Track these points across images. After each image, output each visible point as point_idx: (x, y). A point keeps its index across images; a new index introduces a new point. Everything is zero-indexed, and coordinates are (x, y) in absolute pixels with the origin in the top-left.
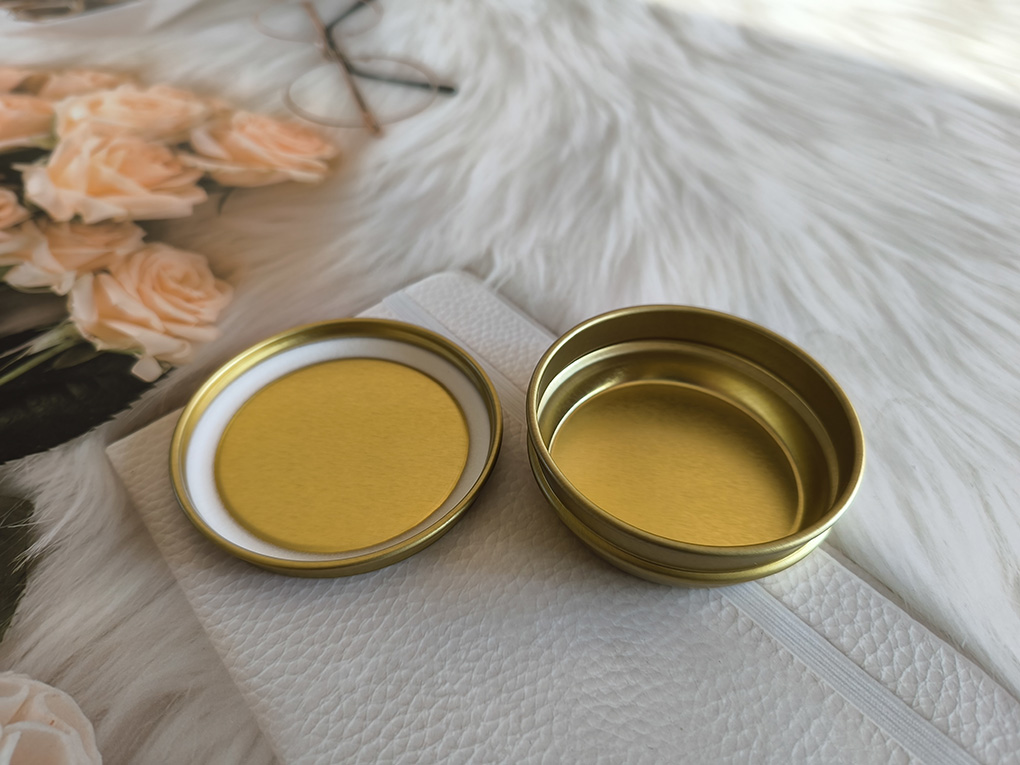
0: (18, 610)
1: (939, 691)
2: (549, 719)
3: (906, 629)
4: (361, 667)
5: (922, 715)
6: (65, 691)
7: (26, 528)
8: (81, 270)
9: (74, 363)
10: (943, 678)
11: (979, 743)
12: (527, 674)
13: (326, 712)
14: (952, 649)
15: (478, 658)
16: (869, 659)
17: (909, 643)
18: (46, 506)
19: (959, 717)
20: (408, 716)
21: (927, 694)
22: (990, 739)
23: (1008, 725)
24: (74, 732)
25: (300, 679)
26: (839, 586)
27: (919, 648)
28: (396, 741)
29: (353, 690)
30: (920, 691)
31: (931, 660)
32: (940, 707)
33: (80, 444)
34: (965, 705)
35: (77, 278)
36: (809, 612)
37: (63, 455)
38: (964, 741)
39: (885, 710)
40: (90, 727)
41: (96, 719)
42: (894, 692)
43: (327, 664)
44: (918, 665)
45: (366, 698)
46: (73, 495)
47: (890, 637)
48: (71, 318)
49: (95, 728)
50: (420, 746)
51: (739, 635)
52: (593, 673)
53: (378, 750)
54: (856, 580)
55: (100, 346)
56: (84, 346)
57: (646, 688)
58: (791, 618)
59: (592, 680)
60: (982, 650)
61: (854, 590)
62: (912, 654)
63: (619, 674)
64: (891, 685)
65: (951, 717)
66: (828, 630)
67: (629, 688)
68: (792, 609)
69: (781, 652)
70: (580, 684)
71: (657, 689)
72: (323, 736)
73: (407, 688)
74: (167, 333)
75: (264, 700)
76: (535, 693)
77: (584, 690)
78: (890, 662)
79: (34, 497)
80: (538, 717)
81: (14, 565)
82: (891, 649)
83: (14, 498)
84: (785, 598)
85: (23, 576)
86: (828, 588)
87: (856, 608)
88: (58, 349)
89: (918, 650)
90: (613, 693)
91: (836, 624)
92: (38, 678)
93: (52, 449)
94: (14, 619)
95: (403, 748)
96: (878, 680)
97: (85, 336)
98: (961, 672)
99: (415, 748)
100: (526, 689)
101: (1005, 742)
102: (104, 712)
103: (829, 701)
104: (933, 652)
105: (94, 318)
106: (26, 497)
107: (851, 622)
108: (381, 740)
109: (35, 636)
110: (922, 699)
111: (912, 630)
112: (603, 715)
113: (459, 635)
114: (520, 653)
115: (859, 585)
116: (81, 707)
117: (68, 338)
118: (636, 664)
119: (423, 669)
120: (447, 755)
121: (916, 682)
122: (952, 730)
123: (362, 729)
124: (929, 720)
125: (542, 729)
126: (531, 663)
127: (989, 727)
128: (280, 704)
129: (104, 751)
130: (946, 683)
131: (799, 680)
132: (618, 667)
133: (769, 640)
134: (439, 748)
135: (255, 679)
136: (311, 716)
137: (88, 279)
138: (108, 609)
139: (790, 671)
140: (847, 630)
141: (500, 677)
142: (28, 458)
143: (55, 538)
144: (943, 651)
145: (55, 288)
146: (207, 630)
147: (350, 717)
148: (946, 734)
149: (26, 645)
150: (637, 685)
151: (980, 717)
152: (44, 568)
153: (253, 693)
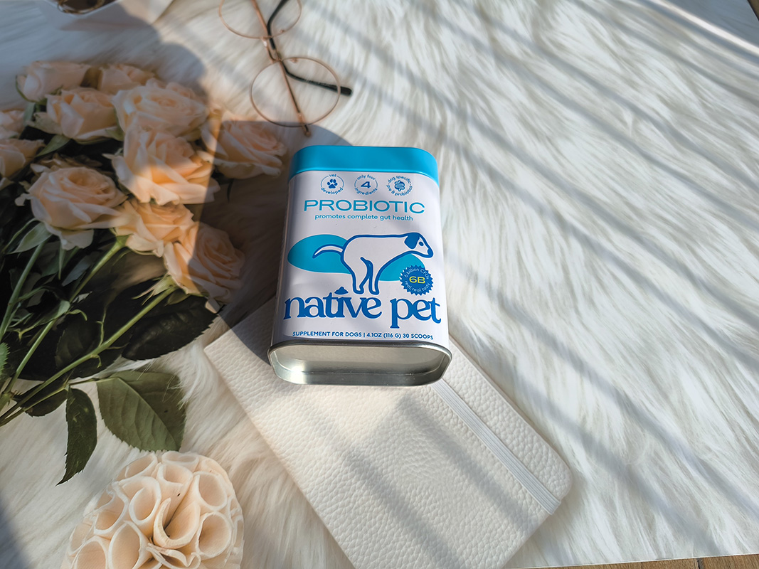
0: (186, 426)
1: (539, 463)
2: (393, 471)
3: (532, 437)
4: (323, 451)
5: (530, 471)
6: (213, 459)
7: (179, 389)
8: (165, 240)
9: (178, 302)
10: (542, 457)
11: (549, 482)
12: (385, 453)
13: (312, 467)
14: (549, 446)
15: (367, 447)
16: (516, 448)
17: (532, 442)
18: (185, 378)
19: (544, 473)
20: (341, 469)
21: (534, 463)
22: (553, 481)
23: (562, 476)
24: (220, 475)
25: (300, 454)
26: (510, 418)
27: (536, 445)
28: (338, 478)
29: (320, 459)
30: (532, 462)
31: (540, 450)
32: (538, 469)
33: (191, 347)
34: (548, 468)
35: (164, 245)
36: (496, 429)
37: (186, 353)
38: (544, 481)
39: (517, 468)
40: (225, 473)
41: (227, 469)
42: (522, 462)
43: (310, 448)
44: (534, 452)
45: (326, 462)
46: (195, 373)
47: (526, 440)
48: (169, 273)
49: (228, 473)
50: (346, 479)
51: (467, 438)
52: (410, 453)
53: (331, 481)
54: (518, 415)
55: (188, 291)
56: (179, 291)
57: (429, 459)
58: (489, 431)
59: (409, 456)
60: (561, 446)
61: (516, 420)
62: (532, 447)
63: (420, 453)
64: (521, 459)
65: (541, 472)
66: (502, 436)
67: (423, 459)
68: (490, 428)
69: (482, 446)
70: (405, 457)
71: (433, 460)
72: (311, 476)
73: (340, 458)
74: (217, 284)
75: (288, 463)
76: (387, 461)
77: (406, 459)
78: (523, 450)
79: (178, 373)
80: (389, 470)
81: (179, 406)
82: (525, 446)
83: (169, 374)
84: (488, 423)
85: (184, 410)
86: (506, 419)
87: (515, 427)
88: (168, 292)
89: (535, 446)
90: (417, 460)
91: (506, 435)
92: (201, 454)
93: (180, 350)
94: (185, 430)
95: (340, 481)
96: (517, 457)
97: (179, 285)
98: (550, 455)
99: (344, 481)
100: (385, 459)
101: (559, 482)
102: (229, 467)
103: (496, 465)
104: (541, 446)
105: (180, 274)
106: (175, 374)
107: (512, 433)
108: (332, 477)
109: (196, 437)
110: (532, 465)
111: (535, 438)
112: (412, 469)
113: (360, 437)
114: (383, 445)
115: (518, 418)
116: (221, 465)
117: (171, 286)
118: (426, 450)
119: (346, 451)
120: (356, 483)
121: (531, 458)
122: (540, 477)
123: (325, 473)
124: (532, 473)
125: (390, 474)
126: (387, 449)
127: (554, 477)
128: (294, 464)
129: (232, 481)
130: (543, 459)
131: (487, 456)
132: (420, 451)
133: (478, 440)
134: (353, 480)
135: (283, 455)
136: (306, 468)
137: (170, 246)
138: (222, 426)
139: (484, 453)
140: (510, 436)
141: (375, 454)
142: (170, 353)
143: (193, 394)
144: (545, 446)
145: (154, 252)
146: (262, 435)
147: (320, 469)
148: (537, 478)
149: (193, 440)
150: (426, 458)
151: (552, 473)
152: (192, 408)
153: (283, 460)
